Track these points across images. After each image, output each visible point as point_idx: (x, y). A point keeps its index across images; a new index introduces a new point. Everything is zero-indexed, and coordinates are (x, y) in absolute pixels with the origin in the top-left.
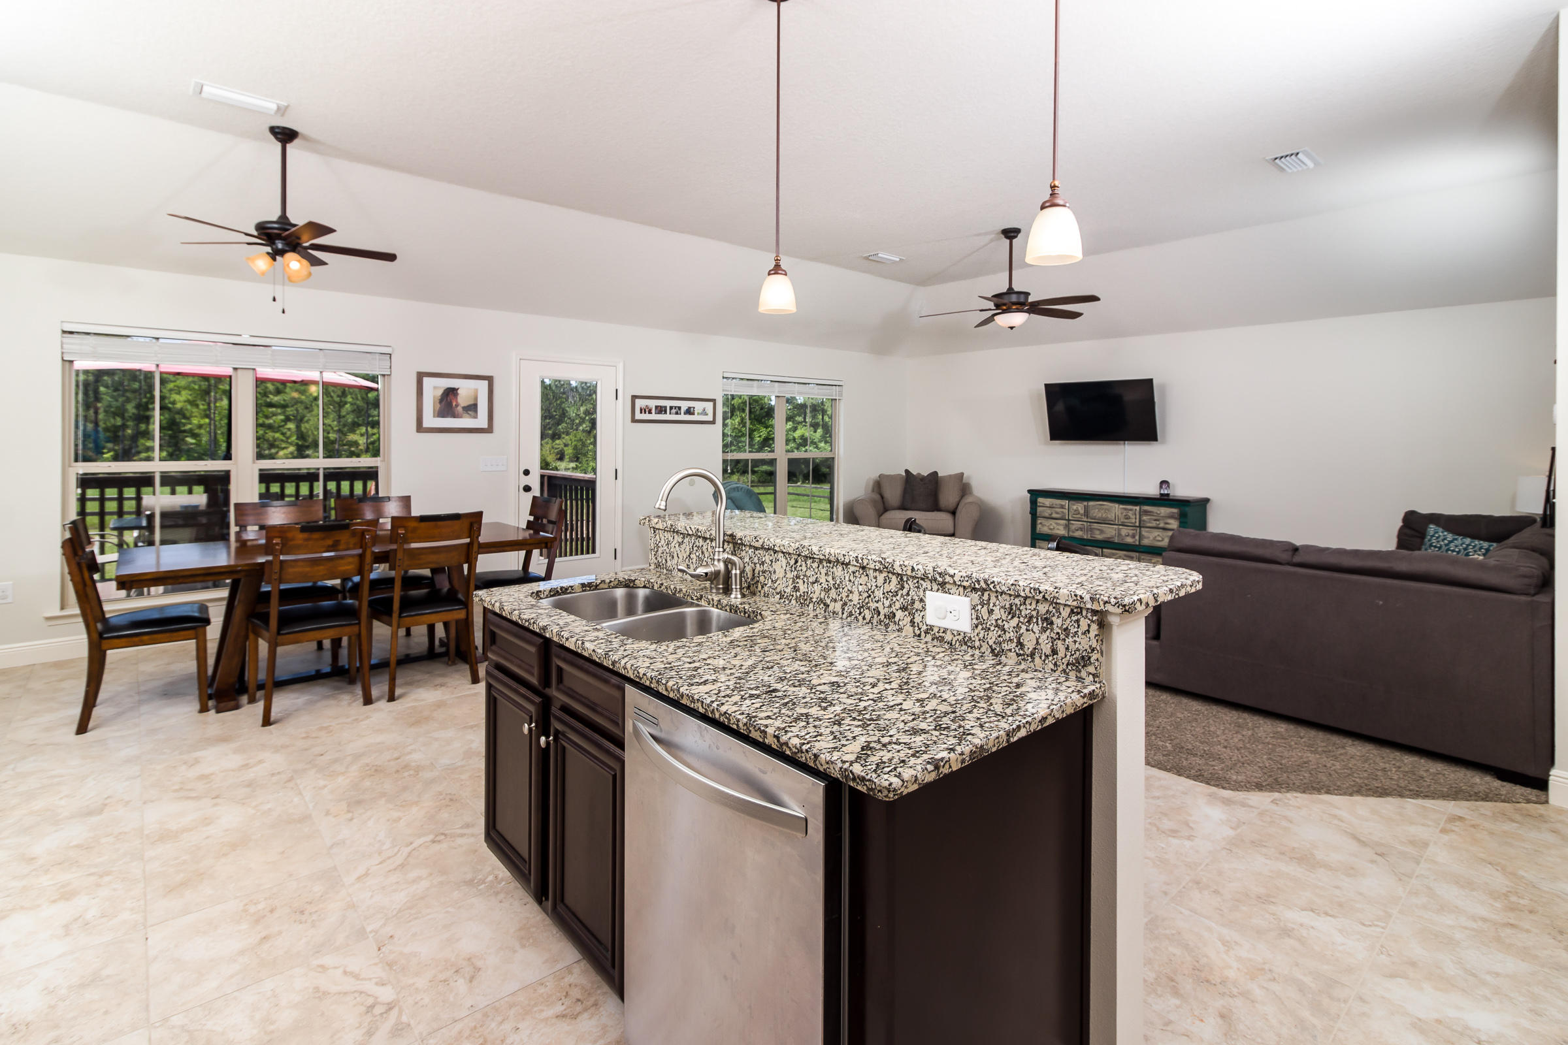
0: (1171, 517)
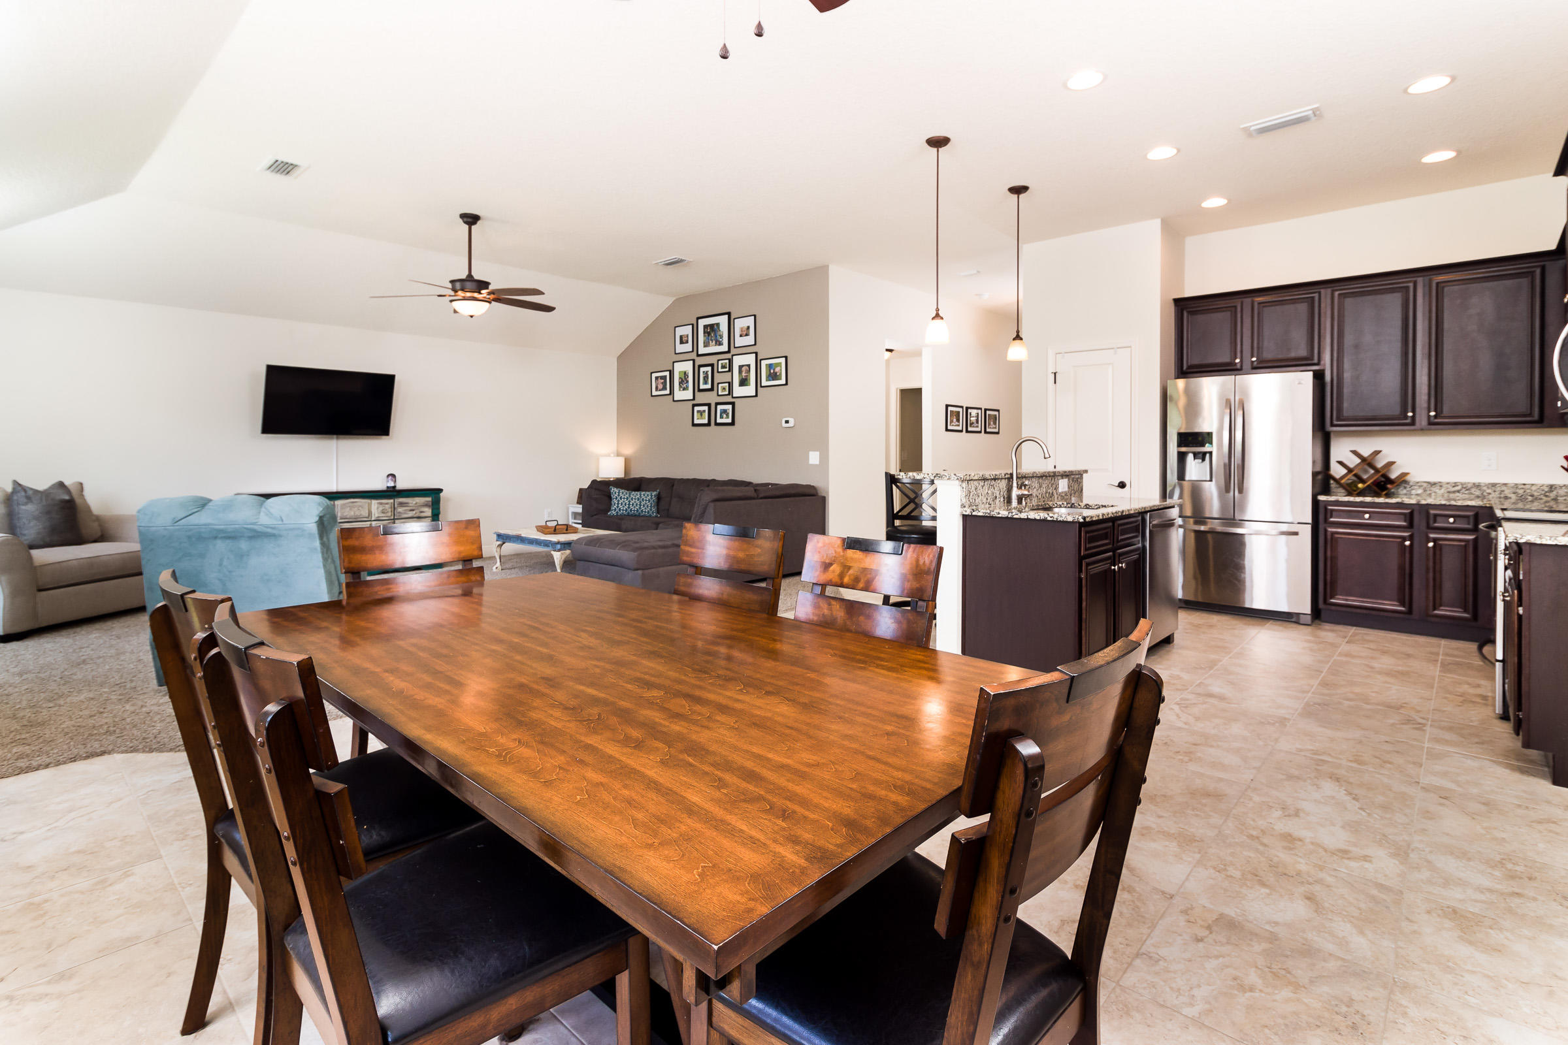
0: (426, 505)
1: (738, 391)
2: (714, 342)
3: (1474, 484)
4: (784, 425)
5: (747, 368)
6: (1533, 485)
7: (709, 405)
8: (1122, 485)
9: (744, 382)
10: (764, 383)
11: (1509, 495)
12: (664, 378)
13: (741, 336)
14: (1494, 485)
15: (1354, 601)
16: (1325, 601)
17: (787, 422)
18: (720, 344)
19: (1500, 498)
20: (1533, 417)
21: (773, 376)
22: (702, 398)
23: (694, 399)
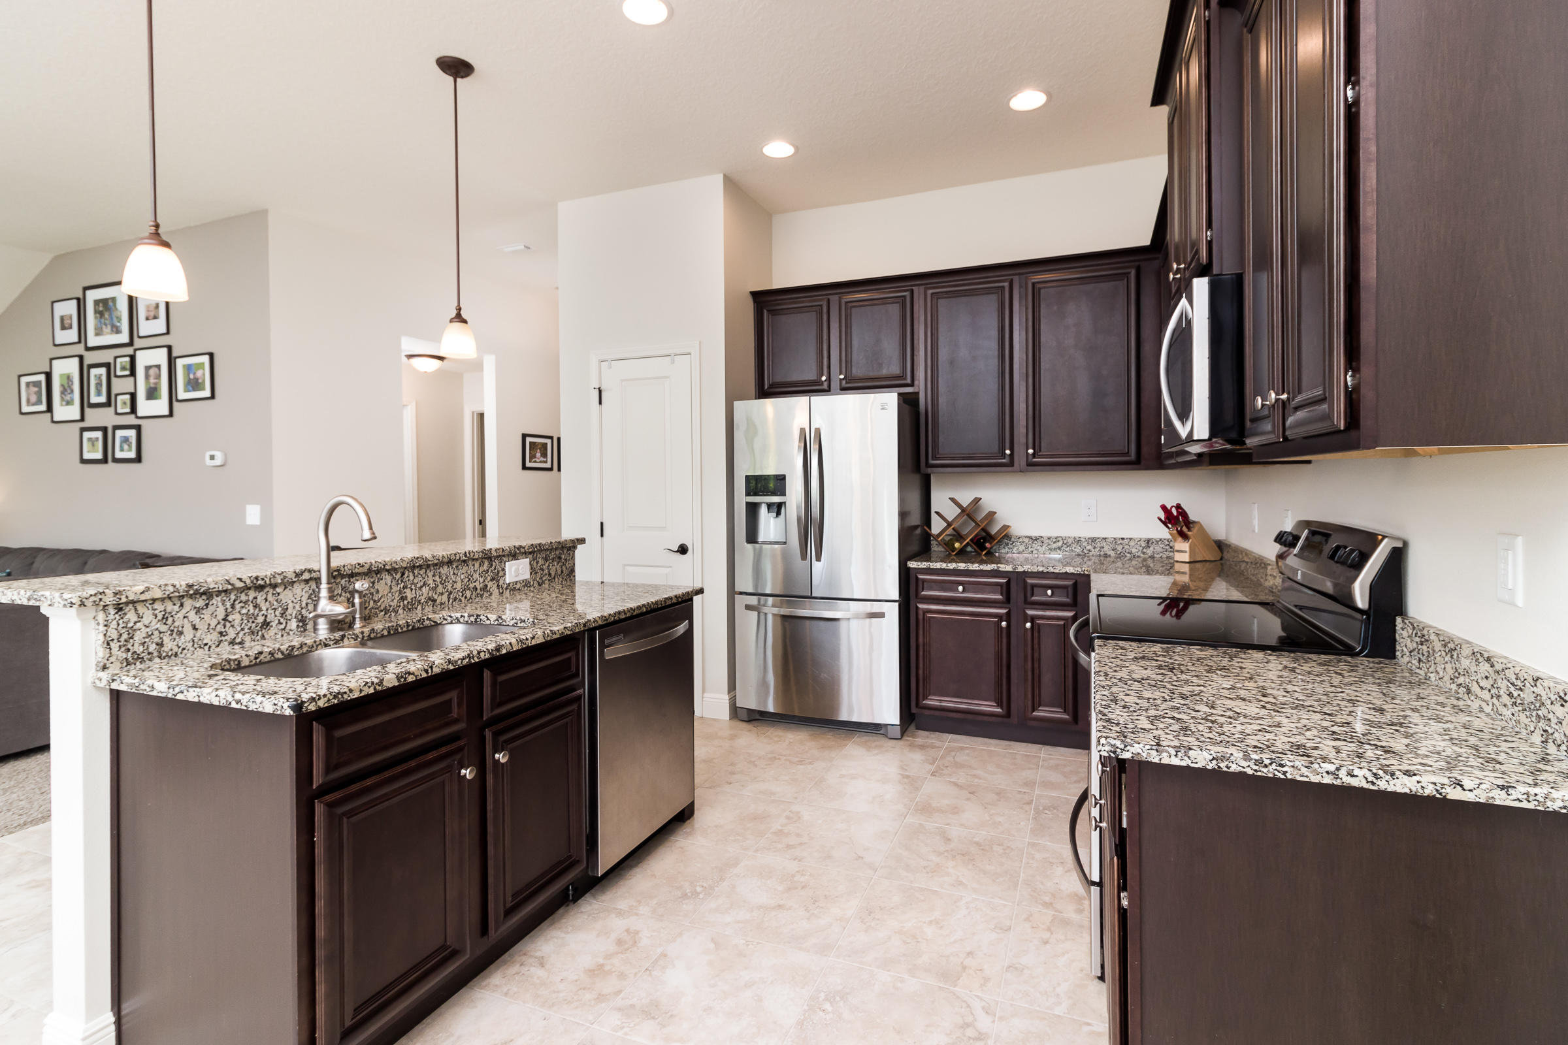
1: (145, 407)
2: (109, 327)
3: (1075, 538)
4: (209, 462)
5: (156, 370)
6: (1131, 539)
7: (104, 430)
8: (683, 550)
9: (152, 394)
10: (182, 395)
11: (1109, 553)
12: (37, 384)
13: (147, 319)
14: (1094, 540)
15: (949, 702)
16: (917, 705)
17: (212, 457)
18: (118, 331)
19: (1100, 555)
20: (1130, 456)
21: (194, 384)
22: (95, 417)
23: (82, 419)
